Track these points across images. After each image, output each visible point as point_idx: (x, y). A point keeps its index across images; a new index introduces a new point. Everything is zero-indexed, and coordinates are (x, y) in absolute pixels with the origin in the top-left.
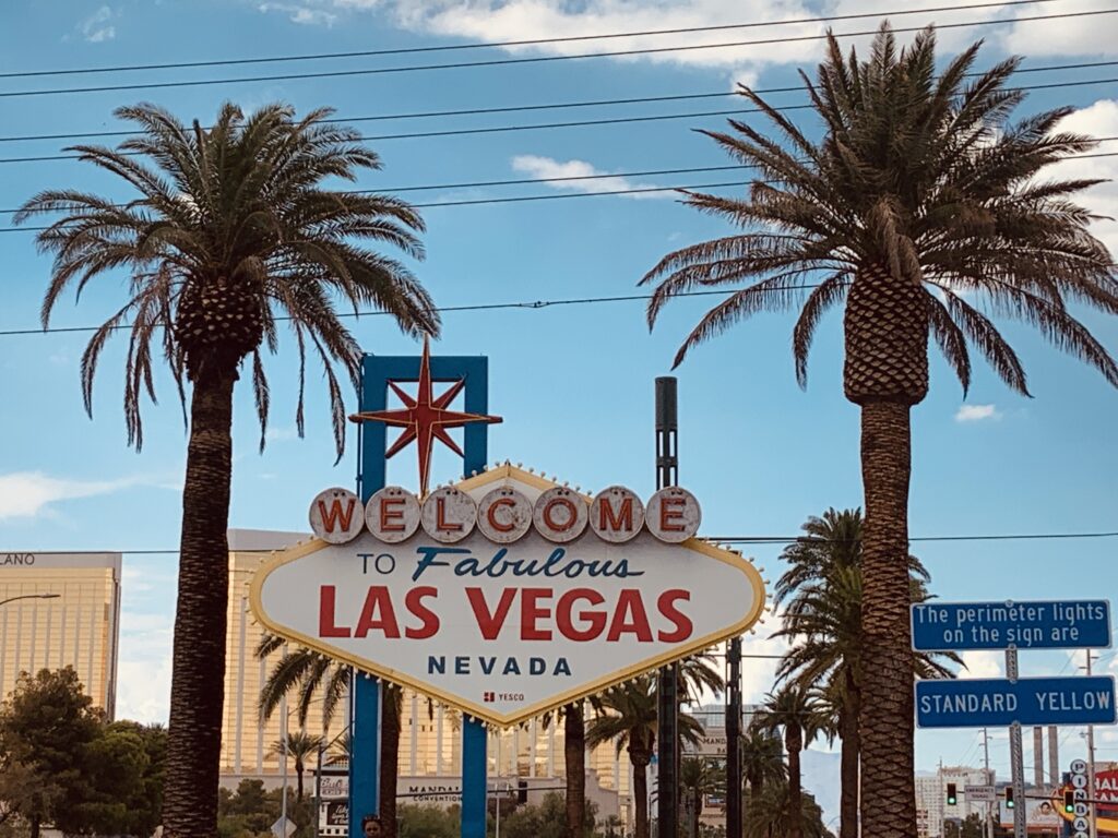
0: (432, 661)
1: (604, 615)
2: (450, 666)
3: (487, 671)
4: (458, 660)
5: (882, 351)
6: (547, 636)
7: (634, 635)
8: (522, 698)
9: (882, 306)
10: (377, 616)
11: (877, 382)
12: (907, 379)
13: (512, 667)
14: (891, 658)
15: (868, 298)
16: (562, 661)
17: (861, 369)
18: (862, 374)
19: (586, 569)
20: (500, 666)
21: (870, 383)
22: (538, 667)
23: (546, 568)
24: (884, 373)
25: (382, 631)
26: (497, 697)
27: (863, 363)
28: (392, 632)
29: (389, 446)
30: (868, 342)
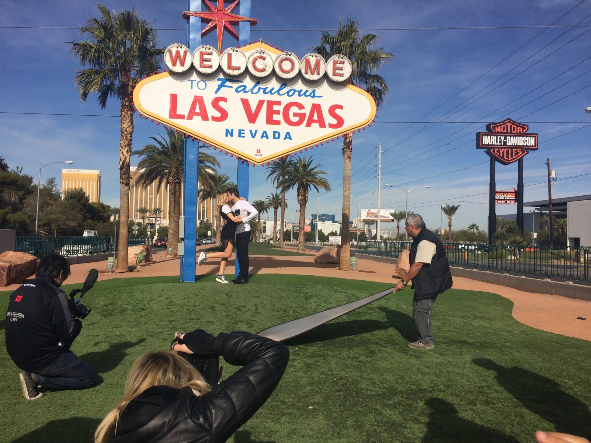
2: (236, 133)
3: (253, 137)
4: (240, 131)
13: (265, 135)
16: (288, 133)
20: (259, 134)
22: (277, 136)
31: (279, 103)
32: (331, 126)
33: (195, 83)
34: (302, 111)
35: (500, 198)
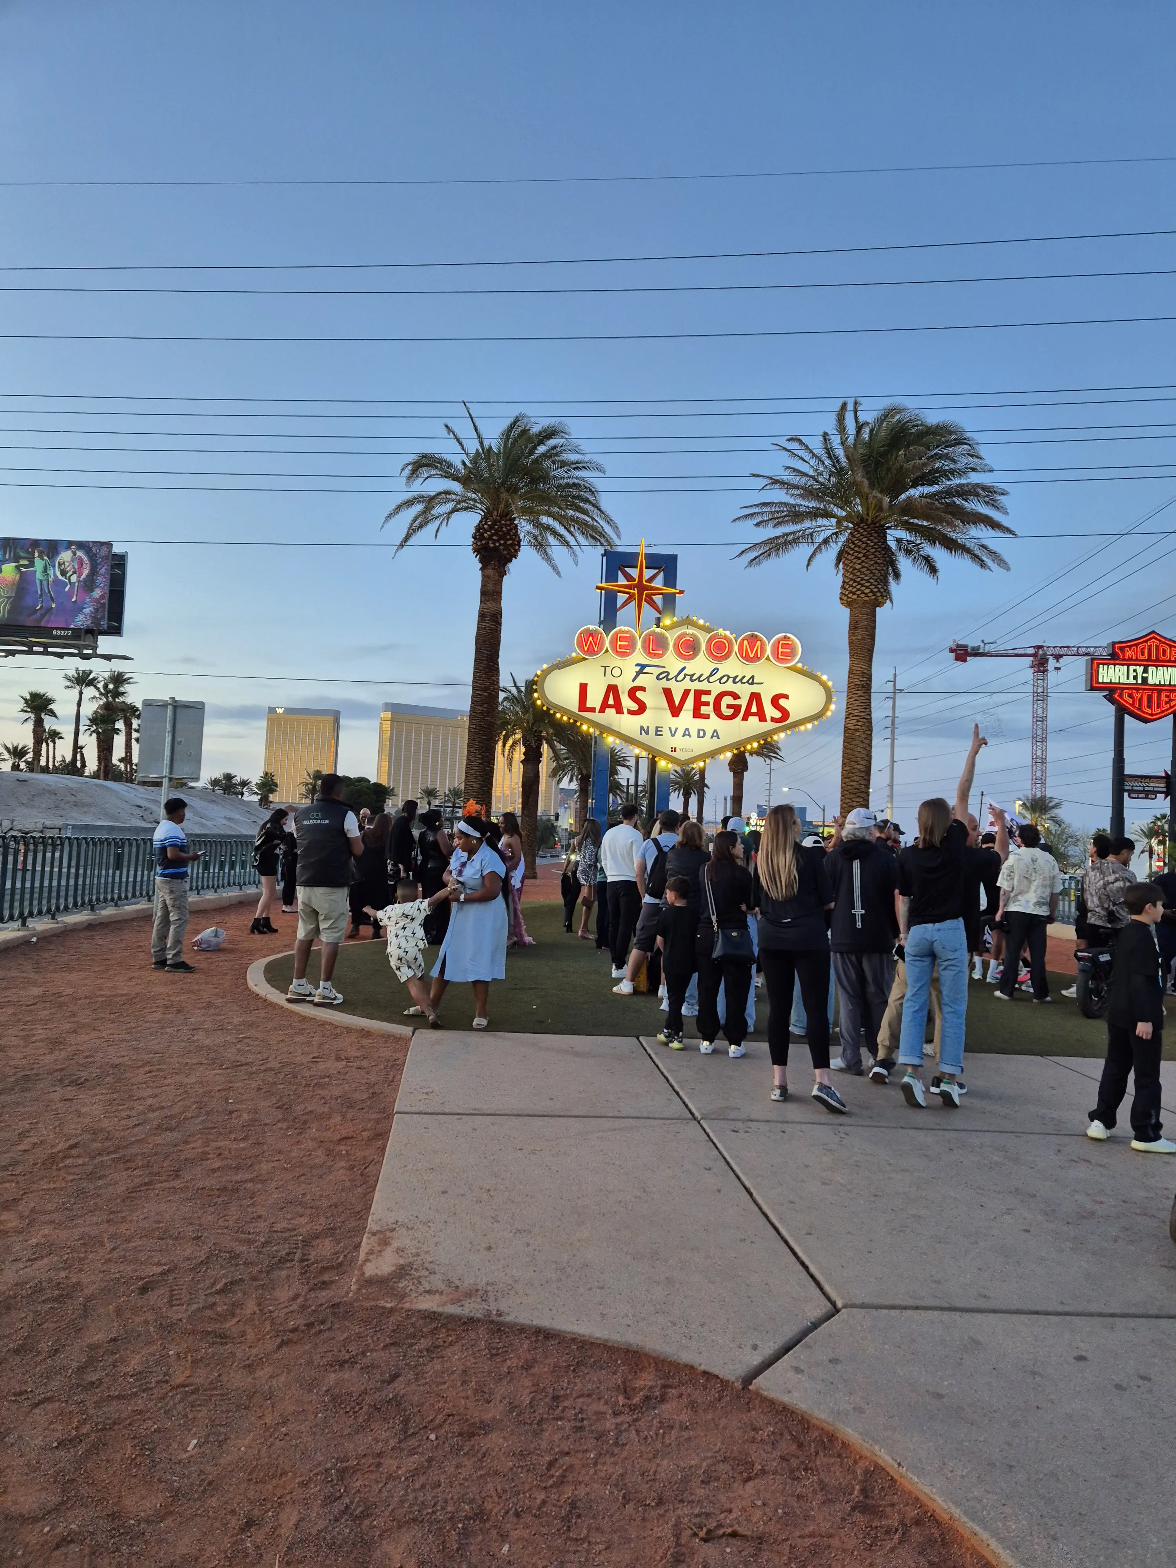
0: (642, 728)
1: (740, 706)
2: (652, 731)
3: (673, 735)
4: (657, 728)
5: (866, 575)
6: (707, 716)
7: (757, 718)
8: (692, 750)
9: (868, 551)
10: (611, 702)
11: (863, 593)
12: (879, 591)
13: (687, 733)
14: (862, 742)
15: (859, 547)
16: (715, 731)
17: (855, 584)
18: (855, 587)
19: (731, 680)
20: (680, 732)
21: (858, 593)
22: (701, 734)
23: (708, 678)
24: (867, 587)
25: (614, 710)
26: (678, 750)
27: (855, 581)
28: (619, 711)
29: (618, 606)
30: (859, 570)
31: (708, 692)
32: (773, 720)
33: (608, 670)
34: (737, 702)
35: (1135, 788)
